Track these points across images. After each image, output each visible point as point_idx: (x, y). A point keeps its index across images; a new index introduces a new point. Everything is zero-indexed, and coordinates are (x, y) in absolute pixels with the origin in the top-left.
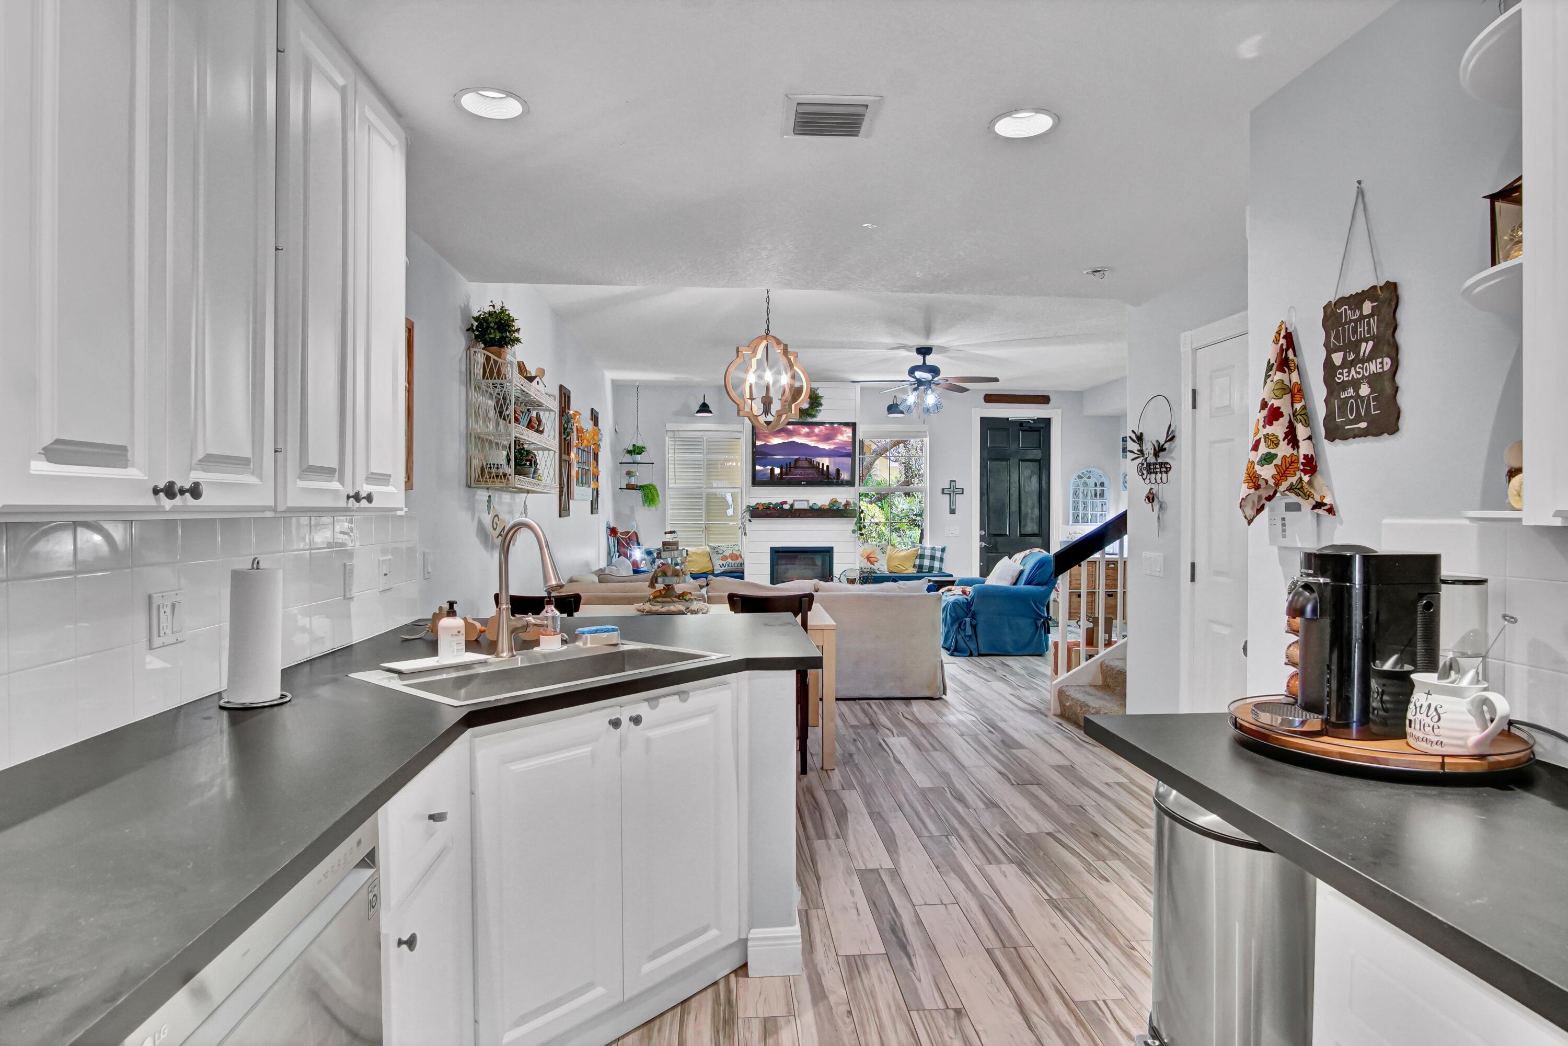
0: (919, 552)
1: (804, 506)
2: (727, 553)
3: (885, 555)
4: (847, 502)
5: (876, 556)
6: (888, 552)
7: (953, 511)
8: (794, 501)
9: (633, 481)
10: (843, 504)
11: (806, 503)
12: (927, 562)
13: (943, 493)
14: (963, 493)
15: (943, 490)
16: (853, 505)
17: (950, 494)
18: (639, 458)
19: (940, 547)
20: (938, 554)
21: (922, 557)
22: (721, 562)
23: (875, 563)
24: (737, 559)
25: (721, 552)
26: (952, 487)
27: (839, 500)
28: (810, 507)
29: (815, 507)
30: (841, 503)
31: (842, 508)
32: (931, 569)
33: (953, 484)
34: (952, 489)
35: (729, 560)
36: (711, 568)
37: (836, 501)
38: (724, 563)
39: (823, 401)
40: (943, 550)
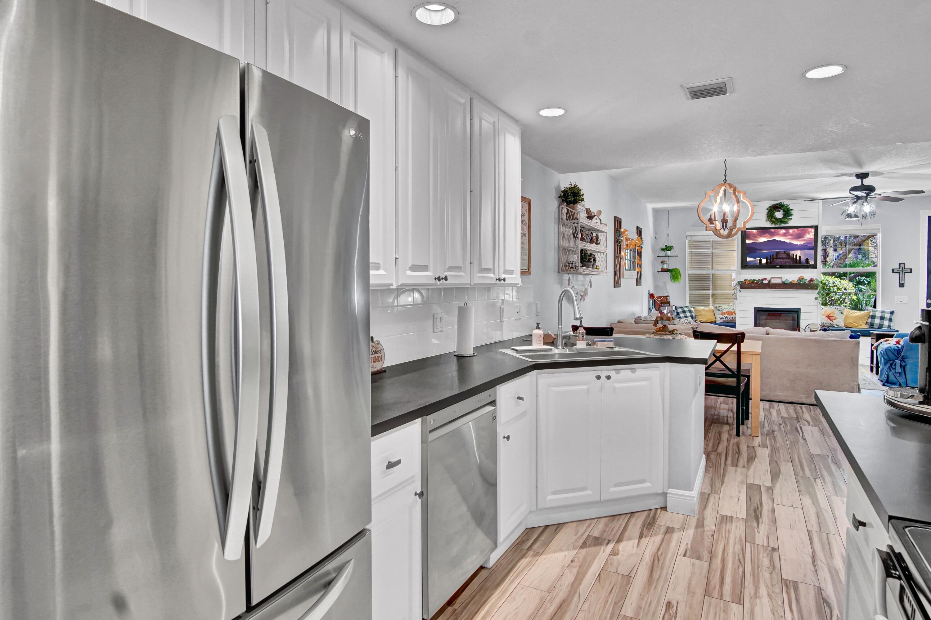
0: (871, 314)
1: (779, 281)
2: (725, 311)
3: (842, 315)
4: (811, 278)
5: (834, 315)
6: (845, 313)
7: (902, 285)
8: (771, 278)
9: (665, 267)
10: (808, 280)
11: (780, 279)
12: (877, 321)
13: (893, 272)
14: (911, 272)
15: (893, 270)
16: (815, 281)
17: (899, 273)
18: (669, 253)
19: (889, 311)
20: (887, 316)
21: (873, 317)
22: (721, 316)
23: (834, 320)
24: (732, 314)
25: (721, 310)
26: (901, 268)
27: (805, 278)
28: (783, 282)
29: (787, 282)
30: (806, 279)
31: (807, 283)
32: (881, 326)
33: (902, 266)
34: (901, 269)
35: (726, 315)
36: (714, 320)
37: (803, 279)
38: (723, 316)
39: (793, 213)
40: (892, 313)
